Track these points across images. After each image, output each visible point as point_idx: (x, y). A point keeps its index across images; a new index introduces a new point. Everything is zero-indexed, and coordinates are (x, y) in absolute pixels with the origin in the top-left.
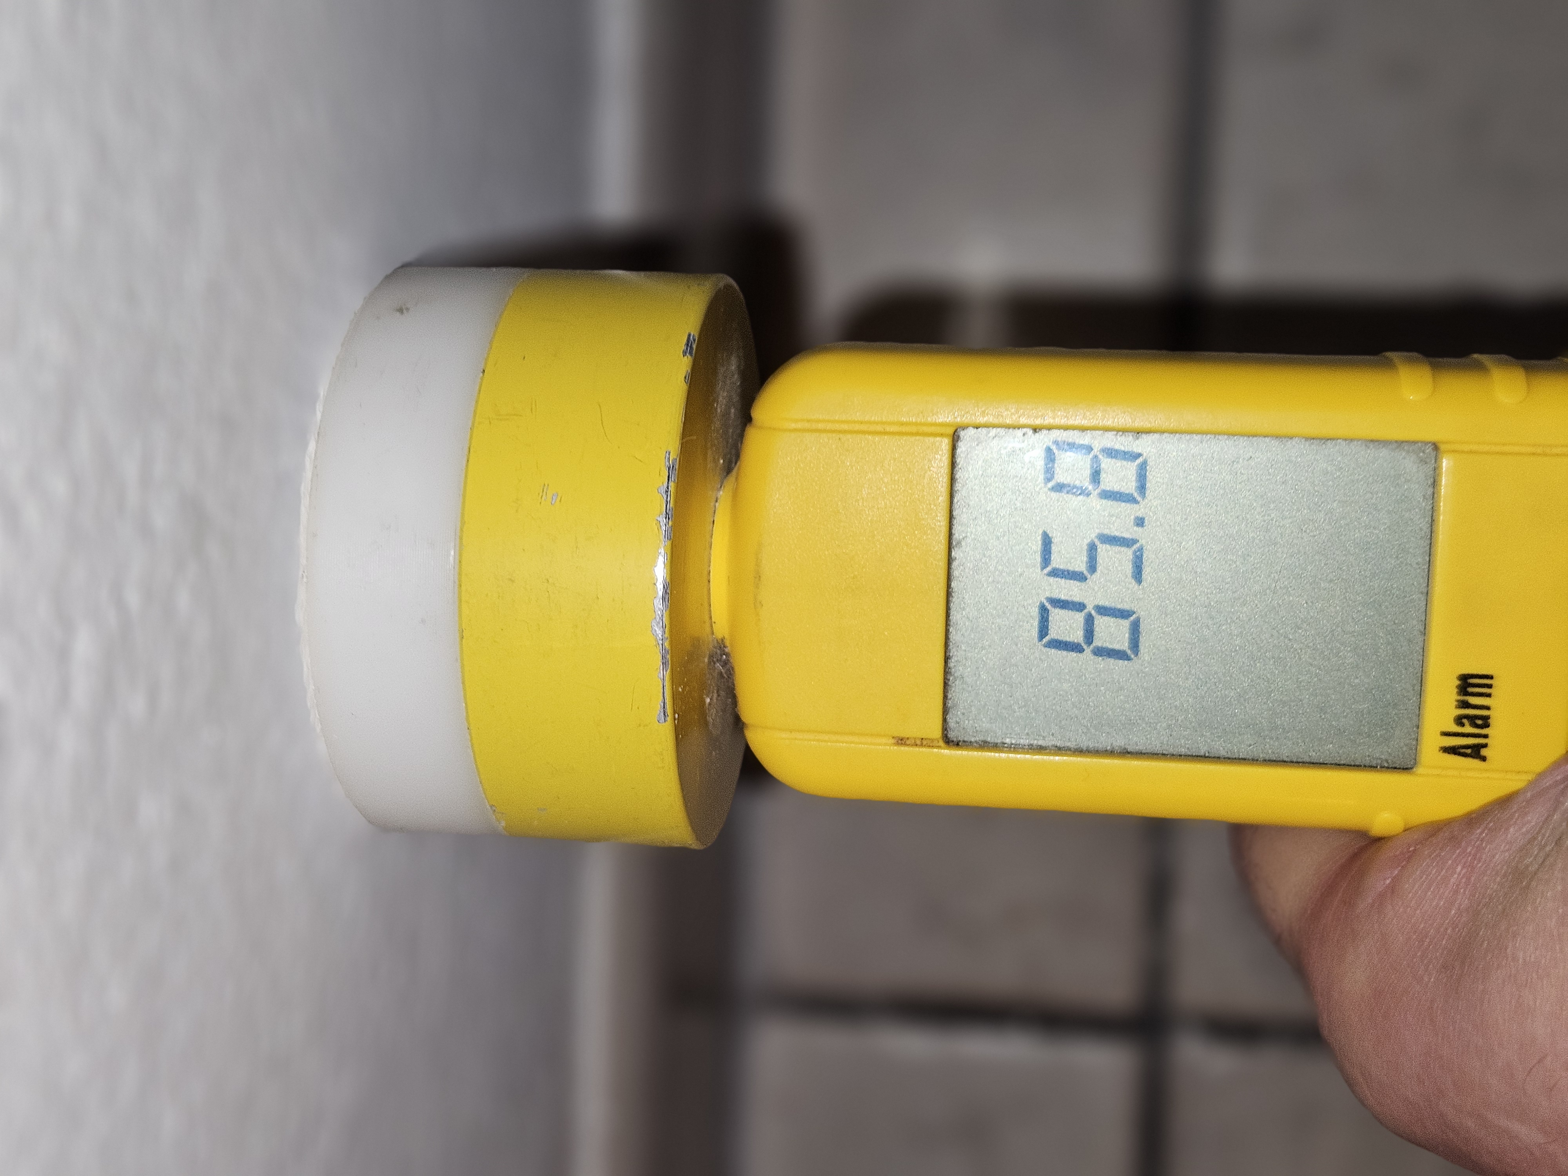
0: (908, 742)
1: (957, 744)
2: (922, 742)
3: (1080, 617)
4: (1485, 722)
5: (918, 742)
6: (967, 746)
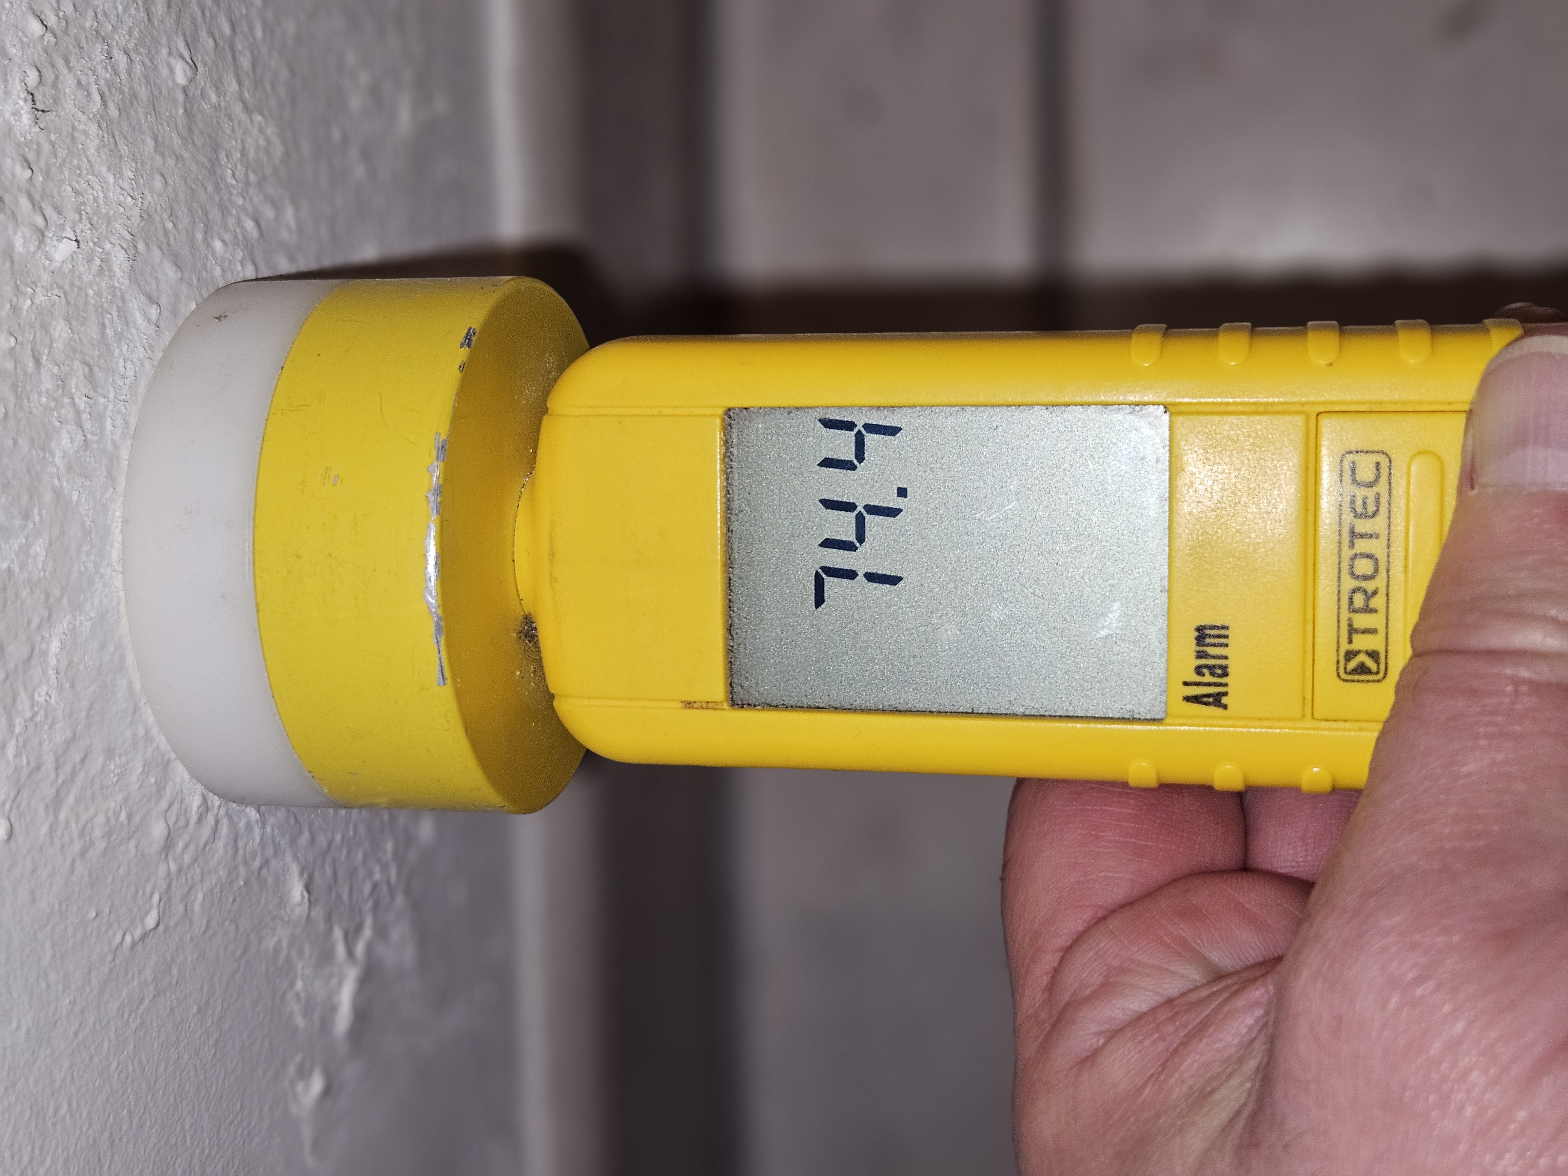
0: (695, 705)
1: (743, 706)
2: (708, 705)
3: (851, 584)
4: (1225, 671)
5: (704, 705)
6: (752, 706)
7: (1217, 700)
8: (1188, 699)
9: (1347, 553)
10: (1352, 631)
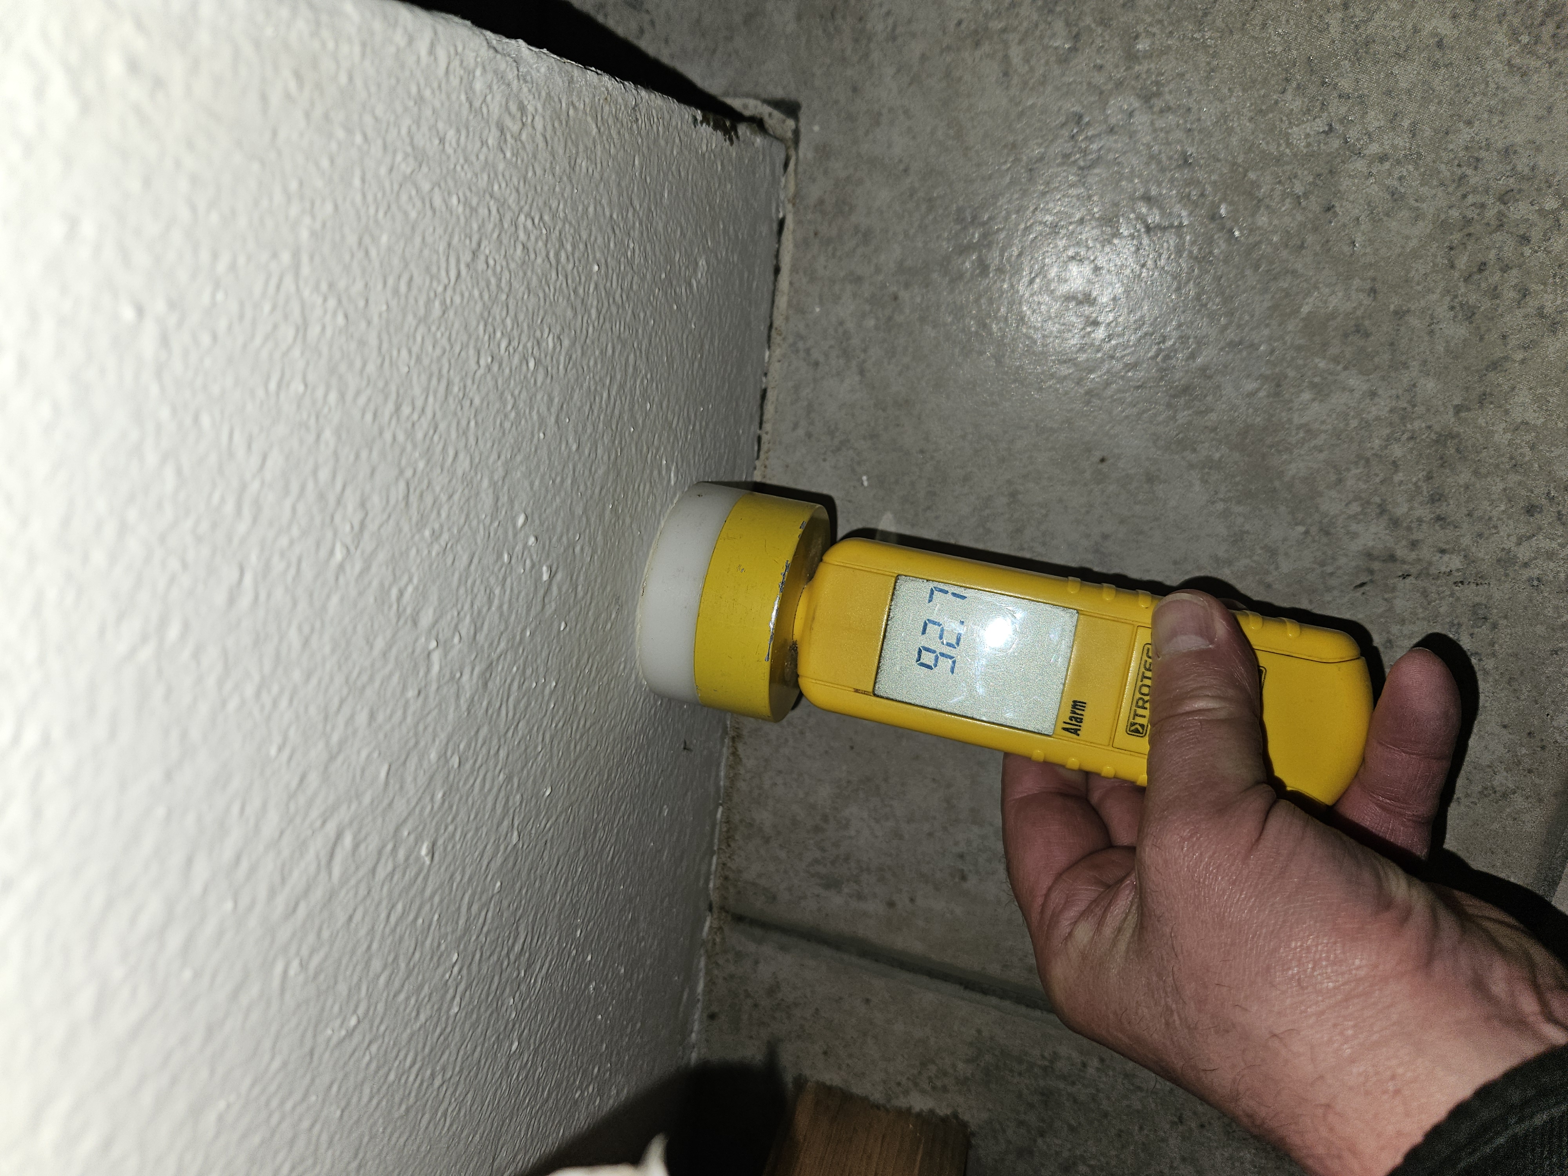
0: (858, 691)
1: (878, 696)
2: (865, 693)
3: (933, 656)
4: (1081, 721)
5: (862, 692)
6: (882, 697)
7: (1076, 732)
8: (1064, 729)
9: (1140, 683)
10: (1136, 715)
